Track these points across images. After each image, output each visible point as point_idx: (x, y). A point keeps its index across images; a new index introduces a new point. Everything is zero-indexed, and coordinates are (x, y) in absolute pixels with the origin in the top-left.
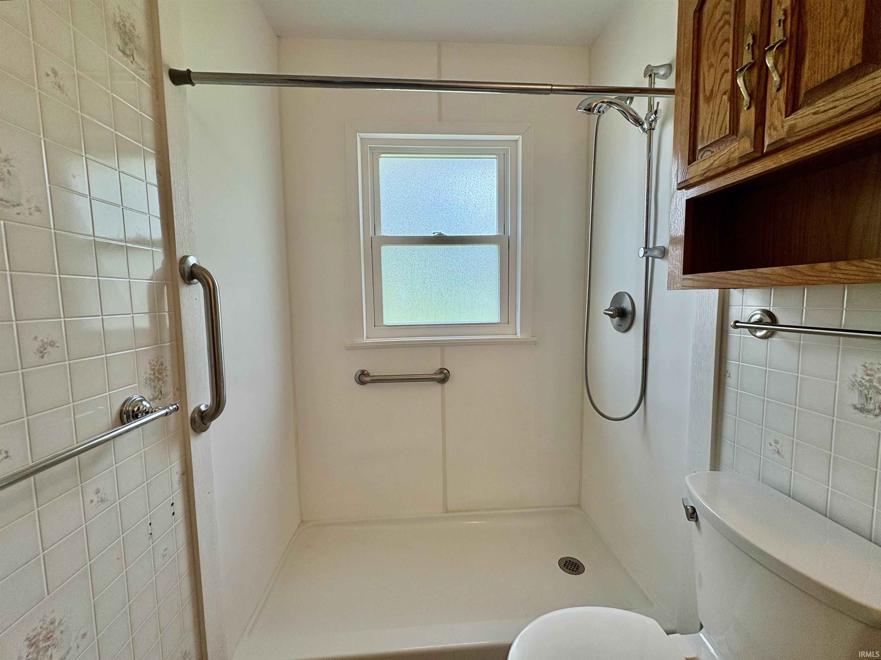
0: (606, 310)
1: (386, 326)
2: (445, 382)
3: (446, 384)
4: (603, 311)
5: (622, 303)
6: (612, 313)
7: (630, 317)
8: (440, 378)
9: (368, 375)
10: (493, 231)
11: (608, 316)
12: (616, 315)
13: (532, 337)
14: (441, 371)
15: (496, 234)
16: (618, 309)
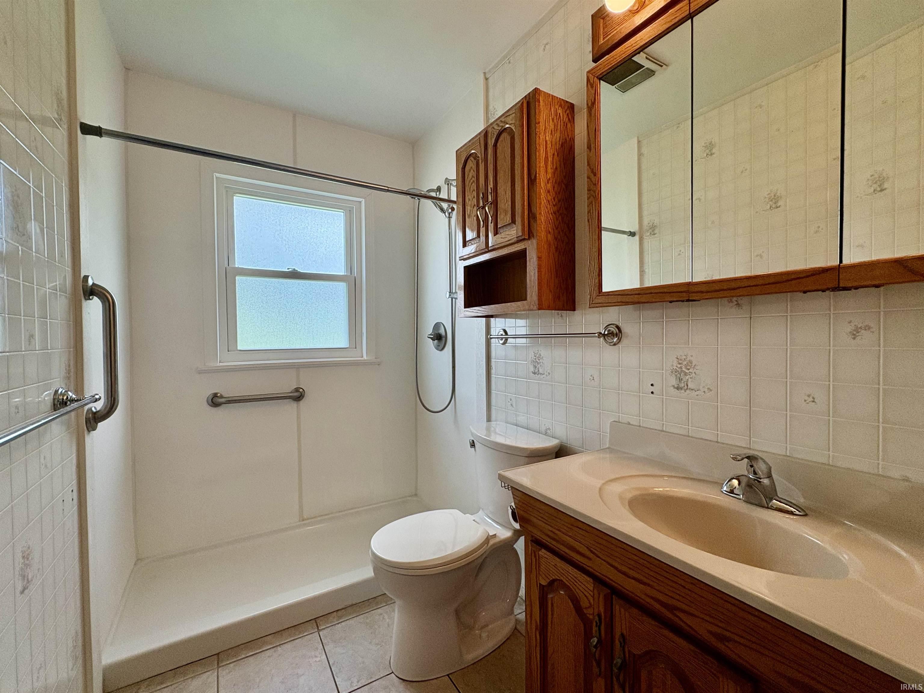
0: (429, 335)
1: (240, 350)
2: (300, 400)
3: (302, 403)
4: (427, 335)
5: (439, 330)
6: (432, 336)
7: (444, 339)
8: (295, 396)
9: (222, 397)
10: (340, 270)
11: (430, 339)
12: (436, 338)
13: (376, 358)
14: (297, 390)
15: (344, 274)
16: (436, 334)
